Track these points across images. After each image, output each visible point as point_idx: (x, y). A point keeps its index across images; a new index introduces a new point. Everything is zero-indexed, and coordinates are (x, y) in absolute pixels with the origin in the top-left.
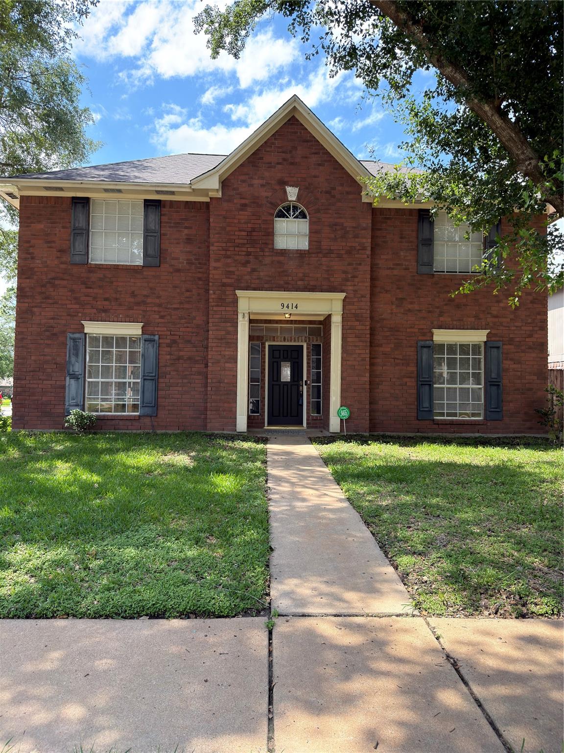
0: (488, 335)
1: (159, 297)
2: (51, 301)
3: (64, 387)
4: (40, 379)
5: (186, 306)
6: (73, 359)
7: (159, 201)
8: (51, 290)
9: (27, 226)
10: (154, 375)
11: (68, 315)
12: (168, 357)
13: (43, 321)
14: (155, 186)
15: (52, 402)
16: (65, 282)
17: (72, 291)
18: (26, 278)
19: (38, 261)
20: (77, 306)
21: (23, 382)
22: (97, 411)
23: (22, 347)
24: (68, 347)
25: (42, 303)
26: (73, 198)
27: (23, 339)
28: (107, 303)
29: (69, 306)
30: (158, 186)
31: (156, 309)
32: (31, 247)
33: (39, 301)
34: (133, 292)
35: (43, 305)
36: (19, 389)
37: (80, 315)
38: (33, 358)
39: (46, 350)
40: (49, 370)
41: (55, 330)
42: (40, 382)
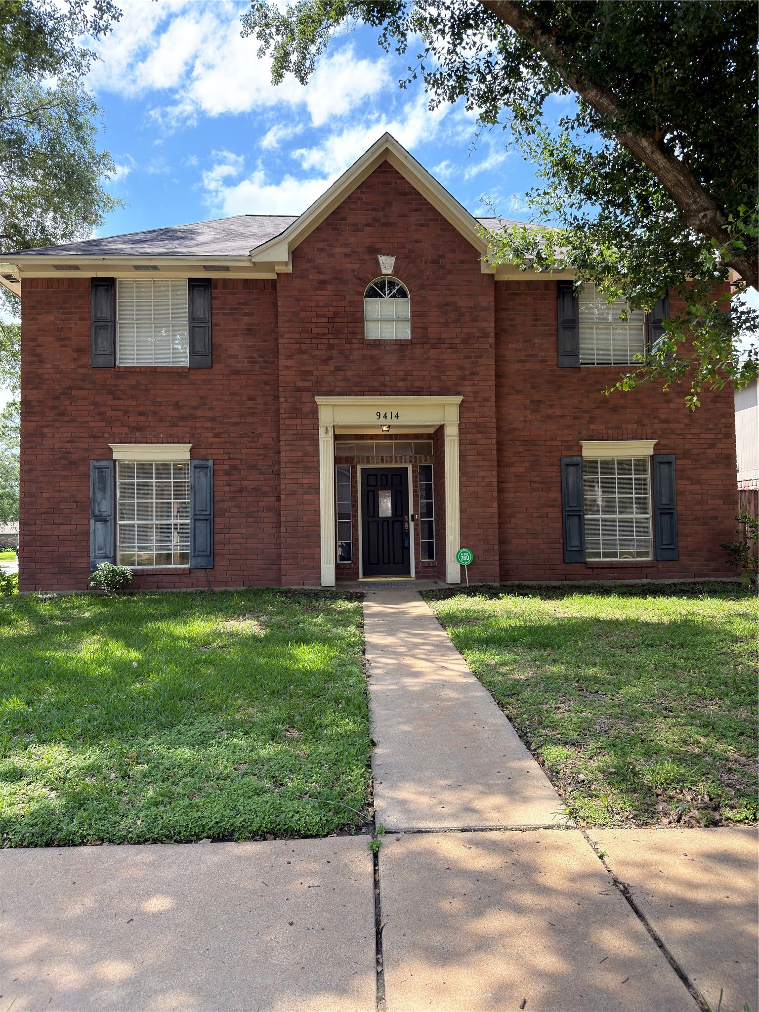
0: (656, 447)
1: (212, 409)
2: (66, 418)
3: (87, 533)
4: (55, 524)
5: (250, 419)
6: (99, 495)
7: (209, 280)
8: (68, 403)
9: (33, 319)
10: (208, 513)
11: (92, 436)
12: (227, 489)
13: (57, 446)
14: (203, 260)
15: (72, 554)
16: (84, 393)
17: (95, 404)
18: (33, 388)
19: (48, 366)
20: (103, 424)
21: (32, 528)
22: (133, 564)
23: (29, 481)
24: (92, 479)
25: (54, 421)
26: (93, 279)
27: (31, 470)
28: (142, 418)
29: (91, 424)
30: (207, 260)
31: (209, 424)
32: (38, 346)
33: (50, 419)
34: (177, 403)
35: (57, 424)
36: (27, 538)
37: (106, 435)
38: (45, 495)
39: (62, 484)
40: (68, 511)
41: (74, 457)
42: (56, 527)
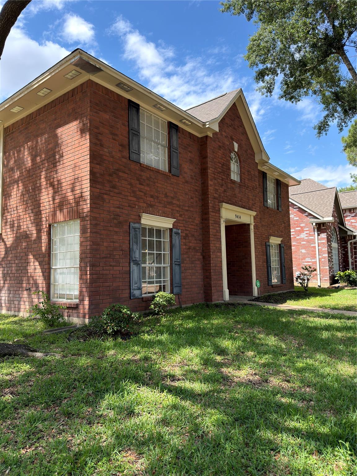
0: (282, 241)
1: (179, 200)
2: (116, 191)
3: (129, 273)
4: (111, 266)
5: (191, 209)
6: (135, 247)
7: (177, 126)
8: (117, 180)
9: (96, 112)
10: (179, 261)
11: (129, 206)
12: (184, 247)
13: (112, 209)
15: (120, 288)
16: (126, 175)
17: (131, 184)
18: (97, 164)
19: (106, 150)
20: (135, 199)
21: (98, 269)
23: (96, 233)
25: (109, 191)
26: (130, 101)
27: (96, 225)
28: (152, 199)
29: (130, 198)
30: (189, 117)
31: (178, 209)
32: (99, 133)
33: (107, 189)
34: (166, 194)
35: (112, 194)
36: (94, 276)
37: (137, 207)
38: (105, 244)
39: (115, 237)
40: (117, 257)
41: (121, 219)
42: (112, 268)
